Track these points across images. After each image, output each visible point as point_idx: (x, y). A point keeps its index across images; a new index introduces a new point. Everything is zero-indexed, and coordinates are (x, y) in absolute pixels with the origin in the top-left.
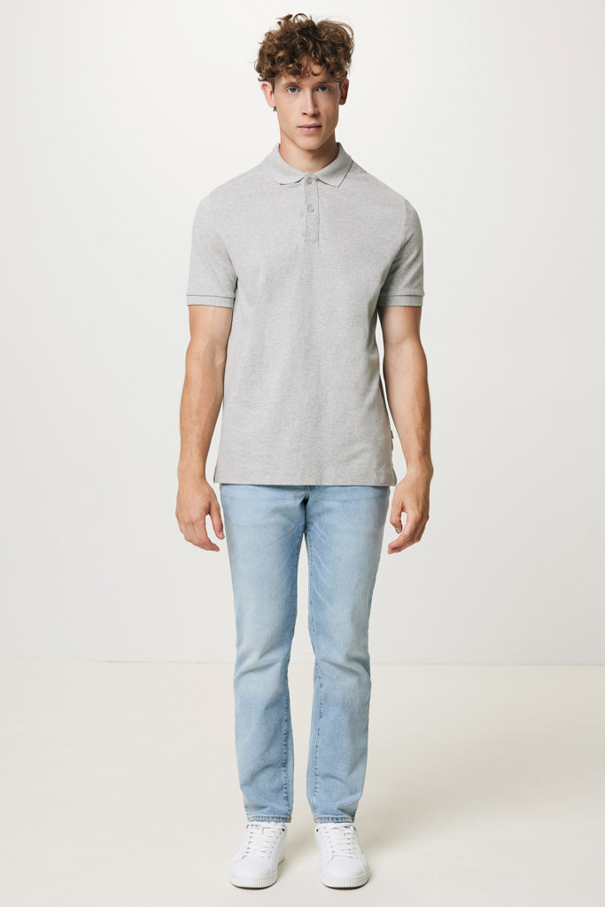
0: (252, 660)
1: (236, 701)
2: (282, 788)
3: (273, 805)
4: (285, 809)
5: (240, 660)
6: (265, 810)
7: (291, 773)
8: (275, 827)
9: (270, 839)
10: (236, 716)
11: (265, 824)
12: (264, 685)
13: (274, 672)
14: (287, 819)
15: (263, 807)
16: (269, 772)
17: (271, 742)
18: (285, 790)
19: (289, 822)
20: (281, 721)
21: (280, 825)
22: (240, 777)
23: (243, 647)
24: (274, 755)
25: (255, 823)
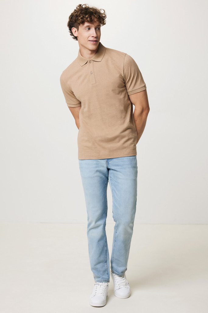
0: (93, 225)
1: (88, 240)
2: (106, 270)
3: (103, 276)
4: (107, 277)
5: (89, 225)
6: (100, 278)
7: (108, 265)
8: (104, 284)
9: (103, 289)
10: (89, 245)
11: (101, 284)
12: (97, 233)
13: (101, 228)
14: (108, 281)
15: (99, 277)
16: (101, 265)
17: (101, 254)
18: (107, 271)
19: (109, 282)
20: (104, 246)
21: (106, 284)
22: (91, 267)
23: (90, 220)
24: (102, 258)
25: (97, 283)
